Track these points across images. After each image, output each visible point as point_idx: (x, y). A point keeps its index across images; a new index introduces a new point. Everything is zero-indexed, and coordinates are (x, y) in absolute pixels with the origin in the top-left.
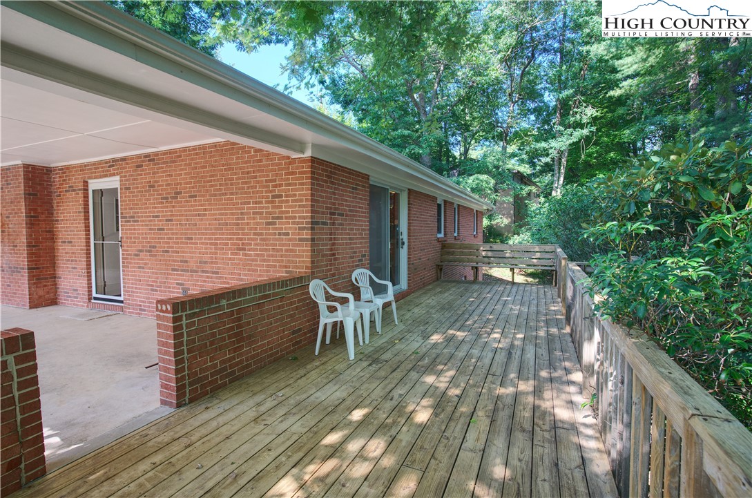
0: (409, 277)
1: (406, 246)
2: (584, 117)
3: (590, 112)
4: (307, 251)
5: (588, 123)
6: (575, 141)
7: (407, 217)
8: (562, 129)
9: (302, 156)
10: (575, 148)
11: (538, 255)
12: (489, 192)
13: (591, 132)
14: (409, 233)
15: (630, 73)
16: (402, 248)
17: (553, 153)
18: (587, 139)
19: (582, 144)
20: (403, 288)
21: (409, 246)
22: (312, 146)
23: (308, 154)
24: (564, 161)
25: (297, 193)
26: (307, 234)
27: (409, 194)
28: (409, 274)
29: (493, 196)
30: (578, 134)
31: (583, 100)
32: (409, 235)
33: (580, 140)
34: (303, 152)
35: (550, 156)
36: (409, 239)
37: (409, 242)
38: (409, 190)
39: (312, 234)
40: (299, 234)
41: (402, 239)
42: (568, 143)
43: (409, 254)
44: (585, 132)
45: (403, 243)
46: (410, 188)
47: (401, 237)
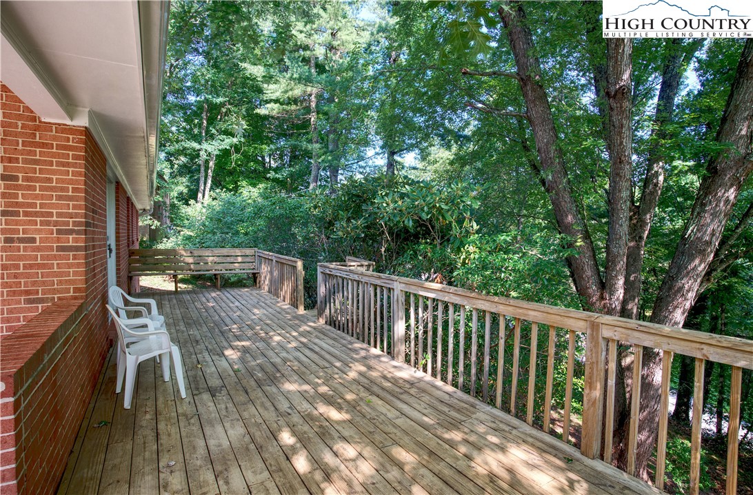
1: (113, 254)
4: (78, 265)
6: (226, 147)
7: (114, 216)
9: (68, 122)
10: (225, 153)
11: (240, 259)
13: (240, 142)
14: (117, 237)
15: (273, 98)
16: (110, 256)
18: (237, 147)
19: (233, 151)
22: (89, 111)
23: (82, 121)
24: (211, 164)
25: (54, 177)
26: (75, 240)
27: (116, 188)
30: (228, 142)
32: (117, 241)
33: (231, 147)
34: (72, 118)
36: (117, 245)
37: (117, 249)
38: (117, 182)
39: (86, 240)
40: (58, 240)
41: (109, 245)
42: (219, 148)
44: (235, 140)
45: (111, 251)
46: (120, 180)
47: (108, 243)
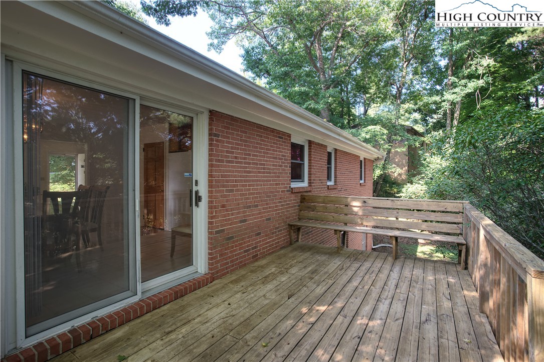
0: (210, 254)
1: (204, 204)
2: (479, 68)
3: (488, 61)
5: (484, 74)
6: (470, 91)
7: (206, 157)
8: (456, 80)
12: (382, 142)
13: (487, 82)
14: (210, 182)
16: (197, 205)
17: (446, 106)
18: (483, 90)
19: (478, 94)
20: (199, 271)
21: (210, 202)
24: (457, 113)
27: (211, 119)
28: (210, 249)
29: (386, 146)
31: (478, 53)
32: (210, 186)
33: (475, 91)
35: (443, 109)
36: (210, 192)
37: (210, 197)
38: (211, 112)
41: (197, 192)
42: (463, 93)
43: (211, 217)
44: (481, 83)
45: (199, 199)
46: (212, 108)
47: (195, 189)
